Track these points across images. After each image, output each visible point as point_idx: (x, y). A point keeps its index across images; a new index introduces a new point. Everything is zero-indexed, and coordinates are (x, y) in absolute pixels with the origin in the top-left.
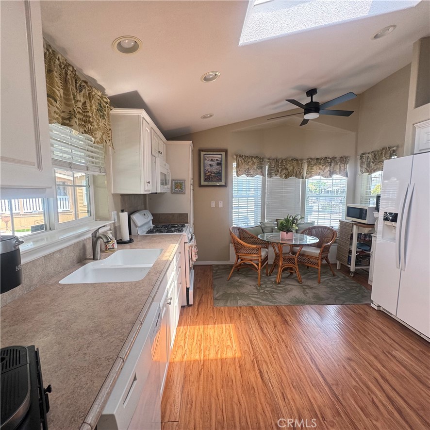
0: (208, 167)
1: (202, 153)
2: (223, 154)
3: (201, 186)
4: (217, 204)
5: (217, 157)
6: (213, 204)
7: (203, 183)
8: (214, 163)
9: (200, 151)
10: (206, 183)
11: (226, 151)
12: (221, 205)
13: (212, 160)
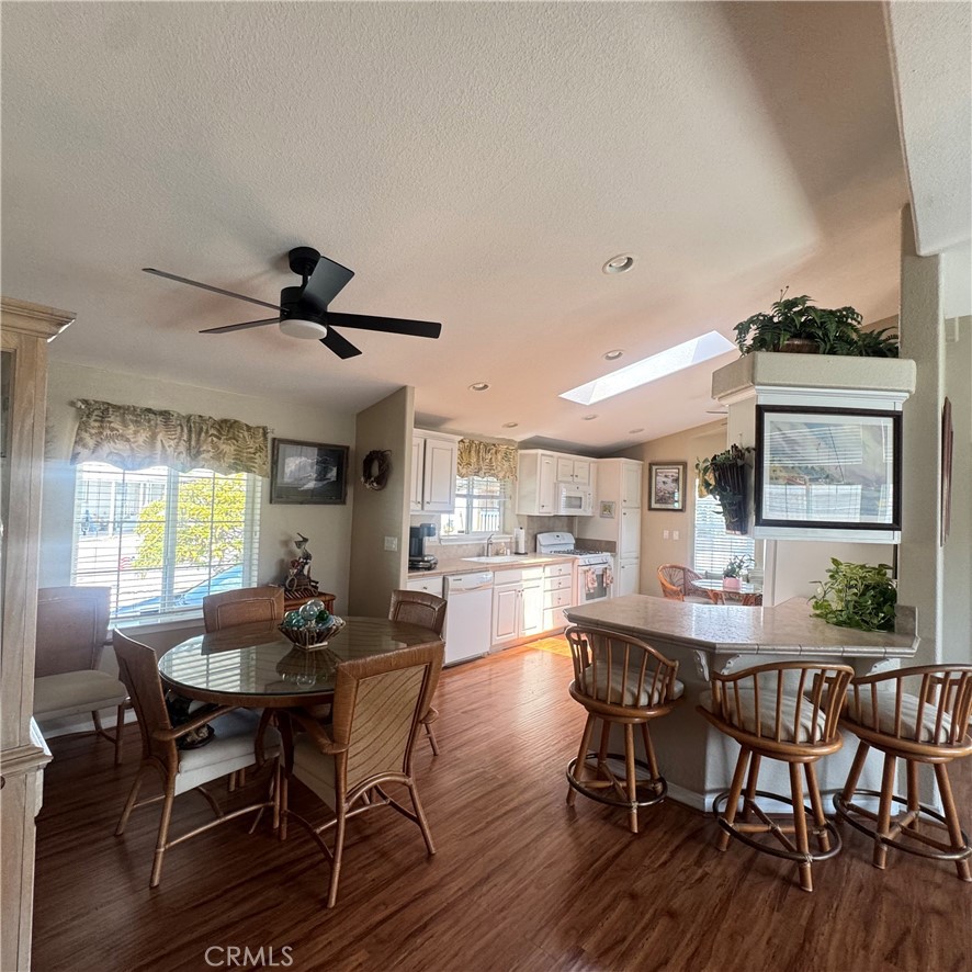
0: (660, 485)
1: (654, 467)
2: (681, 467)
3: (650, 509)
4: (671, 534)
5: (673, 472)
6: (666, 533)
7: (654, 505)
8: (669, 480)
9: (651, 465)
10: (658, 506)
11: (685, 465)
12: (676, 535)
13: (666, 476)
